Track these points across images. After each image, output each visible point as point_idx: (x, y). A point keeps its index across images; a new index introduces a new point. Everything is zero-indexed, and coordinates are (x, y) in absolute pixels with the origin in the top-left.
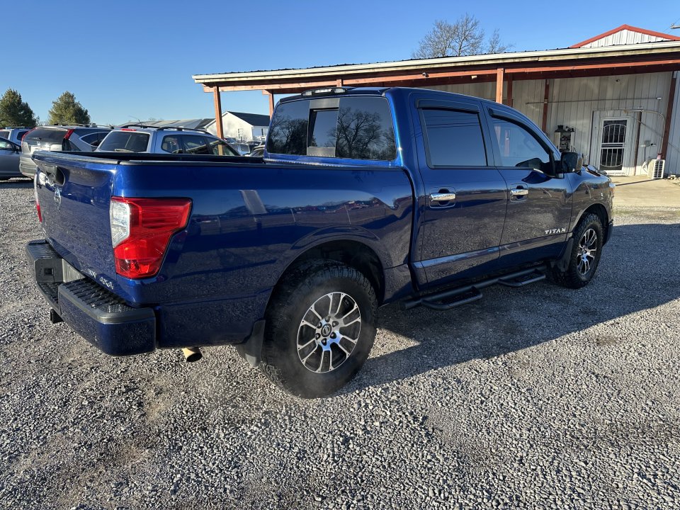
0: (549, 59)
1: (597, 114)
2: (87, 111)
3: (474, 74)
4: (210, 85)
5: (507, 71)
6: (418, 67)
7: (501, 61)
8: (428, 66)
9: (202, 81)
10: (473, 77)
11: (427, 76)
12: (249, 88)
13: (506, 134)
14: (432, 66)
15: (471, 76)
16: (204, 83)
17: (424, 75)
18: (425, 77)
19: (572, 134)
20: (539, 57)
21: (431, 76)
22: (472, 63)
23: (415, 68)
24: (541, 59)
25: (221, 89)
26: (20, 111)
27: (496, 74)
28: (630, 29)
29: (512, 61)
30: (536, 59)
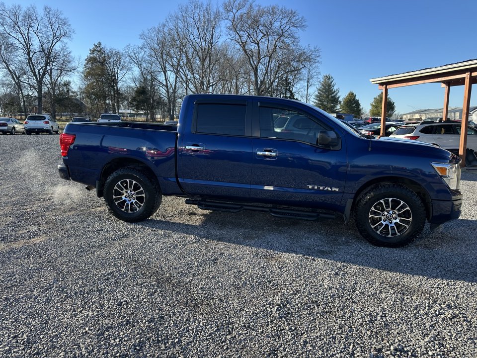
2: (394, 103)
4: (382, 84)
9: (376, 82)
12: (404, 84)
16: (379, 83)
25: (388, 87)
26: (353, 104)
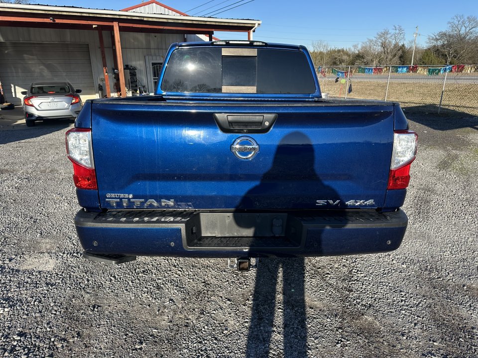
1: (147, 57)
3: (95, 24)
5: (121, 24)
6: (46, 12)
7: (118, 17)
8: (57, 13)
10: (94, 26)
11: (54, 21)
13: (105, 70)
14: (60, 13)
15: (92, 25)
17: (51, 19)
18: (52, 21)
19: (136, 71)
21: (57, 21)
22: (95, 15)
23: (44, 12)
24: (145, 19)
27: (113, 26)
28: (157, 3)
30: (142, 19)
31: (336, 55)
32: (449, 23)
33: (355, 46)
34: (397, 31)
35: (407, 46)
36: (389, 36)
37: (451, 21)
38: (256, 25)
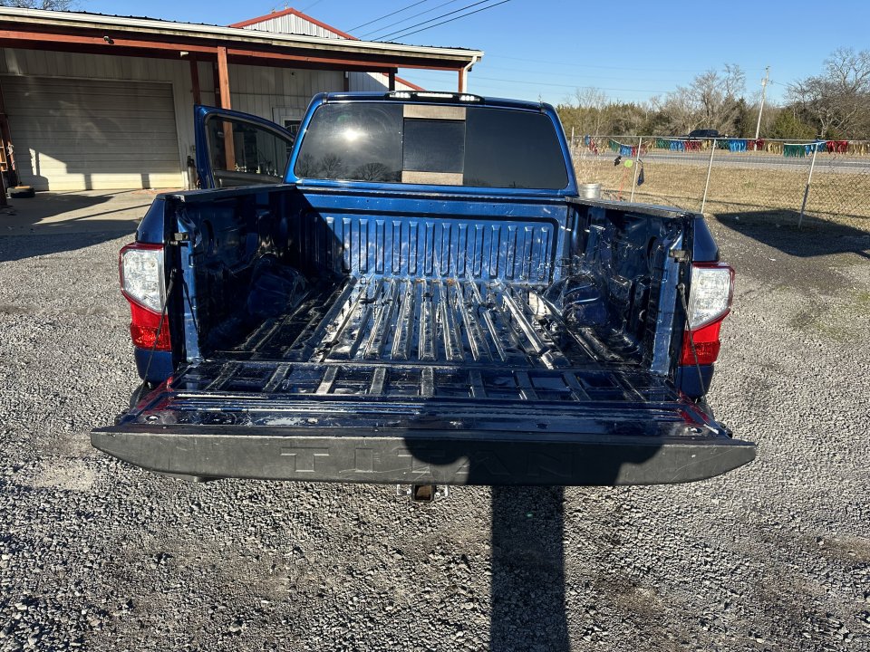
0: (284, 44)
1: (276, 110)
3: (184, 50)
5: (231, 52)
6: (98, 27)
7: (225, 38)
8: (117, 28)
10: (182, 53)
11: (111, 42)
14: (123, 29)
15: (179, 52)
17: (106, 40)
18: (107, 43)
20: (272, 39)
21: (118, 42)
22: (186, 34)
23: (93, 26)
24: (275, 43)
27: (217, 54)
28: (298, 14)
29: (240, 39)
31: (620, 115)
32: (826, 62)
33: (654, 100)
34: (732, 75)
35: (749, 102)
36: (716, 83)
37: (831, 59)
38: (474, 59)
